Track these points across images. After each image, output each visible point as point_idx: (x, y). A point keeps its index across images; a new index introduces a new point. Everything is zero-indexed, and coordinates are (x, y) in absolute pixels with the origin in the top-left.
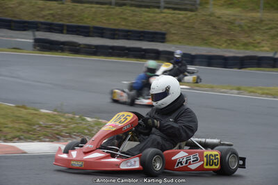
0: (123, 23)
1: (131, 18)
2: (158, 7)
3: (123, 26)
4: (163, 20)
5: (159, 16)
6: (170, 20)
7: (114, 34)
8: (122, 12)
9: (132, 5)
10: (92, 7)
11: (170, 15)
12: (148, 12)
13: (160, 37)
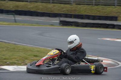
0: (98, 13)
1: (101, 11)
2: (114, 5)
3: (98, 14)
4: (116, 11)
5: (114, 9)
6: (119, 11)
7: (94, 18)
8: (98, 8)
9: (102, 5)
10: (84, 6)
11: (120, 9)
12: (109, 8)
13: (115, 18)
